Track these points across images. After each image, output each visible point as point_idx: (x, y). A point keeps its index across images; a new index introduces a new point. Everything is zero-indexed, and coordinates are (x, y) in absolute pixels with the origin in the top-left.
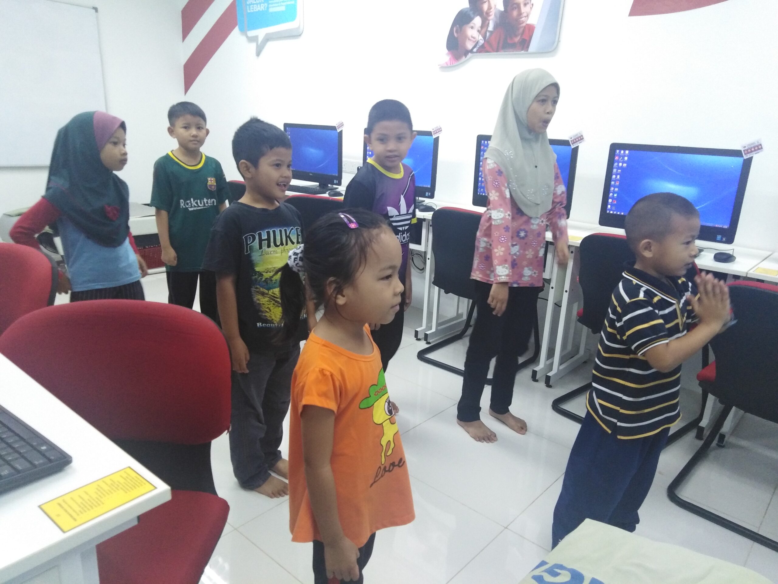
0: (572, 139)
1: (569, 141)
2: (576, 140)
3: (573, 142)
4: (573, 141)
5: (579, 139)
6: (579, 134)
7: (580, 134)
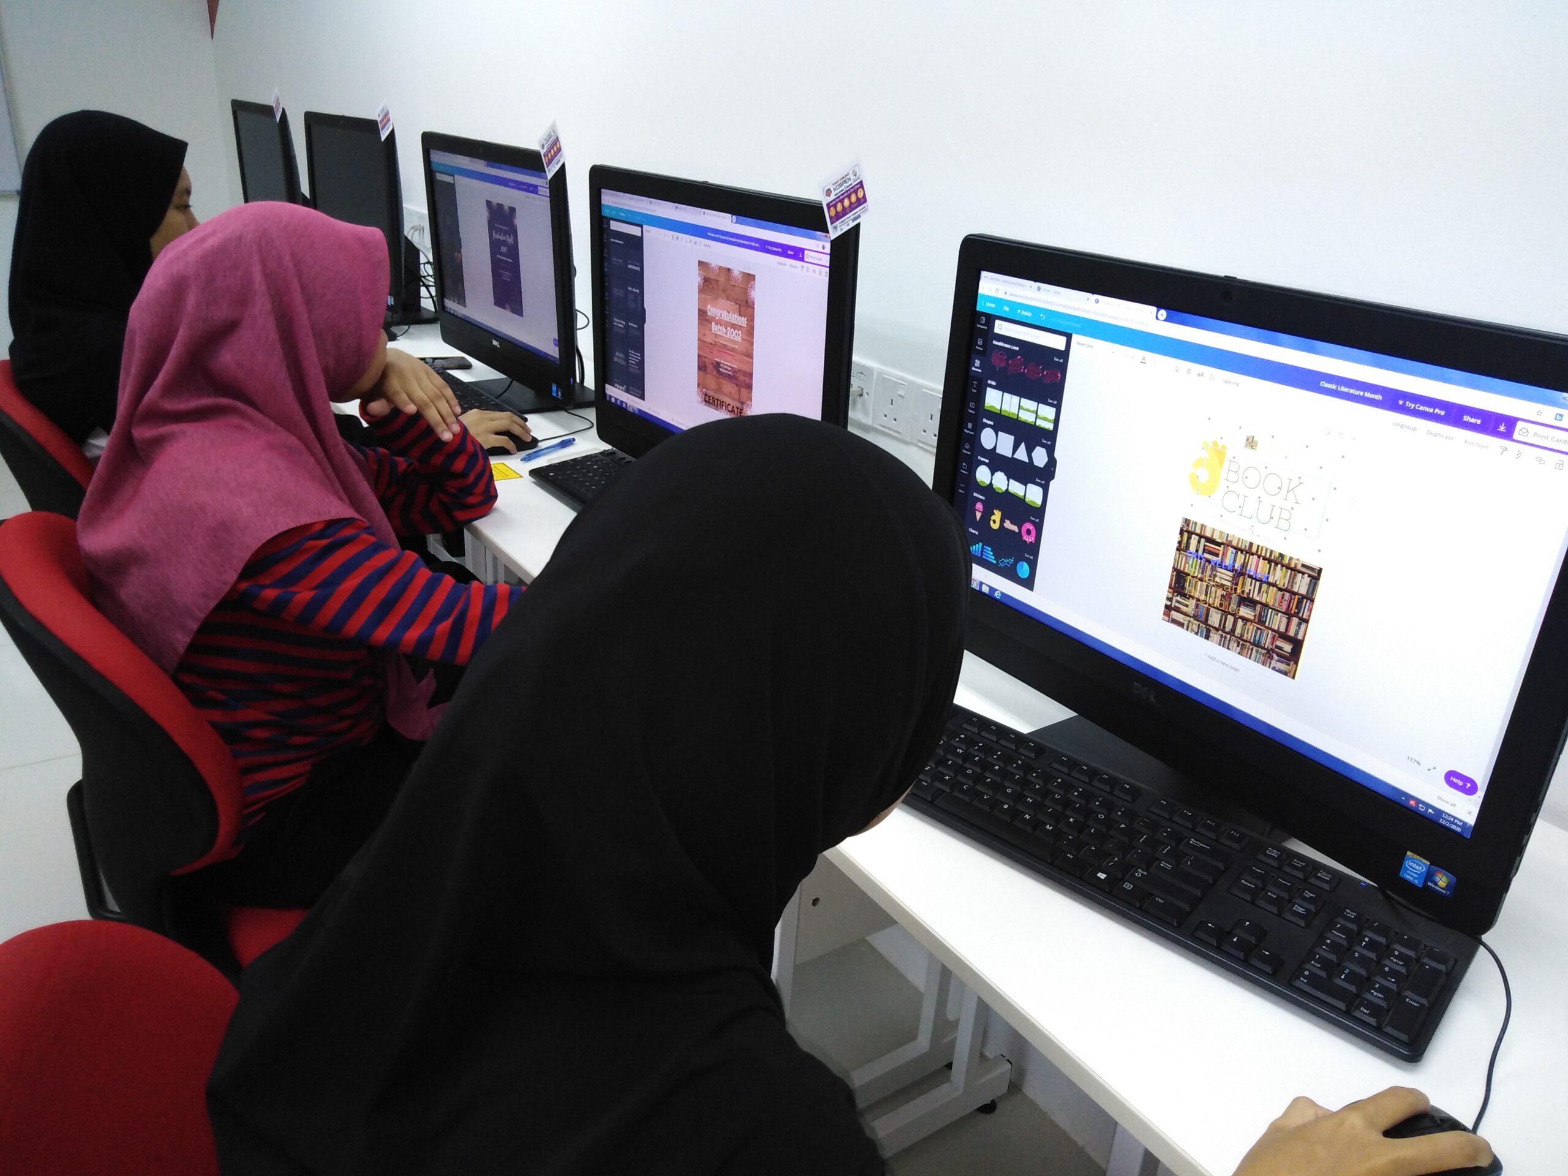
0: (833, 197)
1: (822, 208)
2: (842, 201)
3: (833, 213)
4: (835, 206)
5: (853, 198)
6: (853, 177)
7: (855, 175)
